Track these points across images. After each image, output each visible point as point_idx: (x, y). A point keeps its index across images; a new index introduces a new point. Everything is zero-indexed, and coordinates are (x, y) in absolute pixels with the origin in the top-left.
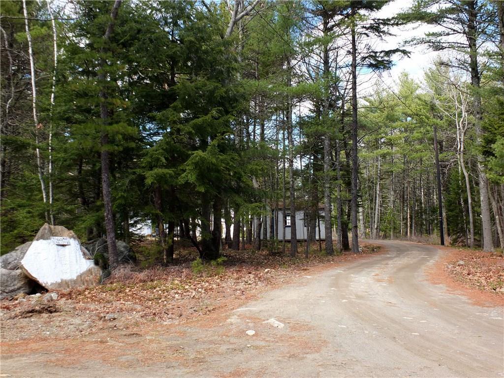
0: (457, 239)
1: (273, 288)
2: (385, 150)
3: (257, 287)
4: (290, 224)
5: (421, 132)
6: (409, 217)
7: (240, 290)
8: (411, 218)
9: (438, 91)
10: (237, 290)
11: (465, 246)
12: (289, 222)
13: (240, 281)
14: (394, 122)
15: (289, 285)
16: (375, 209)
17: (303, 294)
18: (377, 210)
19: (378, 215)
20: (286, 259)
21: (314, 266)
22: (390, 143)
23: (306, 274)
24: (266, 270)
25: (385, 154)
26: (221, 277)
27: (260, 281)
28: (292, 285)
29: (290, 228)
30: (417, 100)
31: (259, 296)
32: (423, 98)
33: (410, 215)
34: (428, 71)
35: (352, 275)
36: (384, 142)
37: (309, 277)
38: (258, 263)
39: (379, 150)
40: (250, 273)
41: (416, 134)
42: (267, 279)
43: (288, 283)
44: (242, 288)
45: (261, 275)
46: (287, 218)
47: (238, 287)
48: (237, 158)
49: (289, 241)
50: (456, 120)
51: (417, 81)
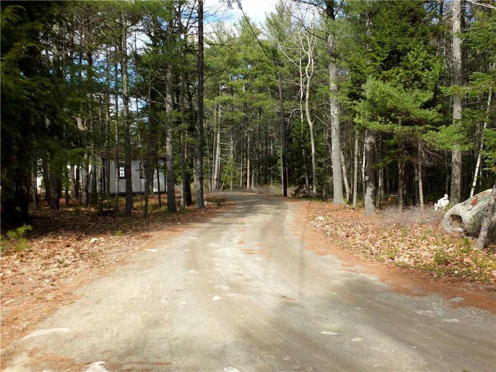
0: (299, 190)
1: (102, 274)
2: (225, 97)
3: (77, 270)
4: (123, 175)
5: (263, 79)
6: (248, 167)
7: (49, 277)
8: (251, 168)
9: (281, 37)
10: (44, 277)
11: (307, 197)
12: (122, 173)
13: (51, 260)
14: (236, 68)
15: (126, 266)
16: (215, 159)
17: (149, 287)
18: (217, 161)
19: (218, 165)
20: (120, 219)
21: (157, 229)
22: (231, 91)
23: (148, 245)
24: (93, 240)
25: (226, 101)
26: (22, 256)
27: (82, 259)
28: (130, 265)
29: (125, 180)
30: (258, 46)
31: (77, 293)
32: (264, 44)
33: (250, 166)
34: (270, 17)
35: (211, 245)
36: (224, 89)
37: (154, 250)
38: (83, 226)
39: (220, 97)
40: (68, 246)
41: (258, 82)
42: (92, 256)
43: (123, 262)
44: (52, 273)
45: (85, 248)
46: (121, 169)
47: (46, 273)
48: (48, 84)
49: (122, 195)
50: (300, 67)
51: (259, 27)
